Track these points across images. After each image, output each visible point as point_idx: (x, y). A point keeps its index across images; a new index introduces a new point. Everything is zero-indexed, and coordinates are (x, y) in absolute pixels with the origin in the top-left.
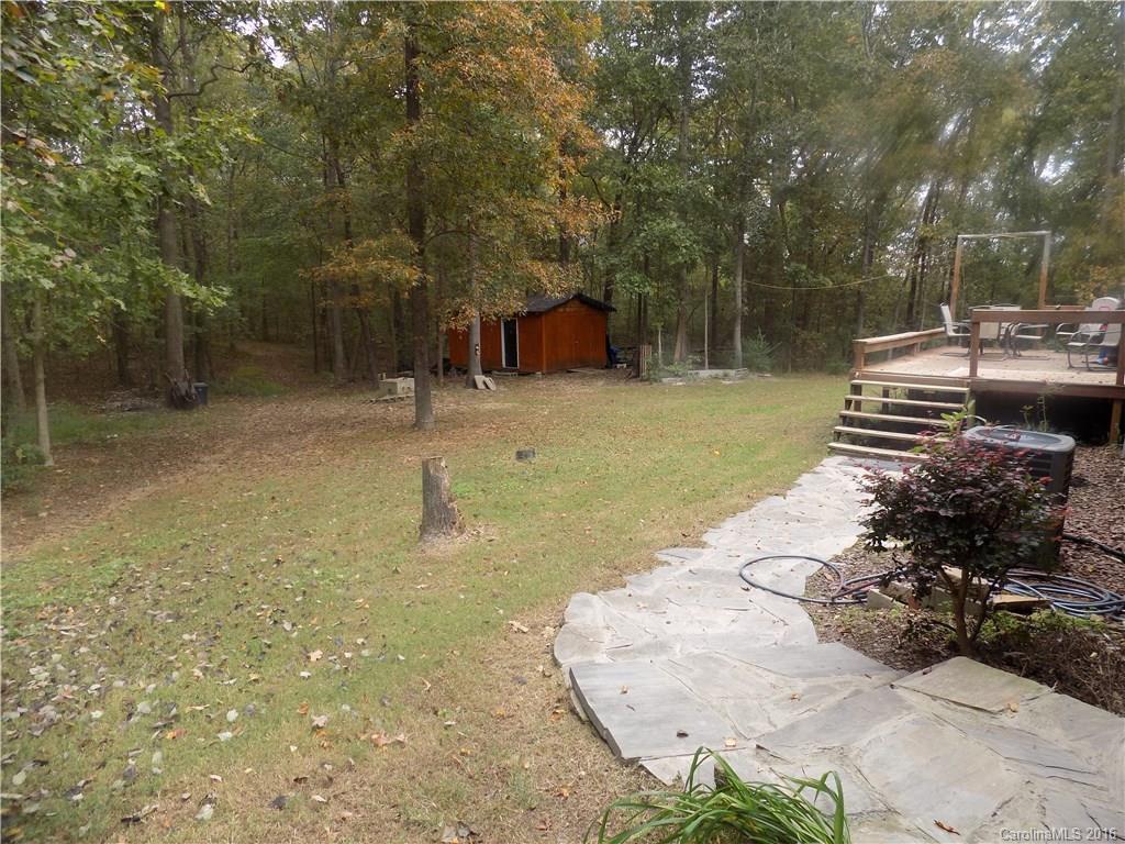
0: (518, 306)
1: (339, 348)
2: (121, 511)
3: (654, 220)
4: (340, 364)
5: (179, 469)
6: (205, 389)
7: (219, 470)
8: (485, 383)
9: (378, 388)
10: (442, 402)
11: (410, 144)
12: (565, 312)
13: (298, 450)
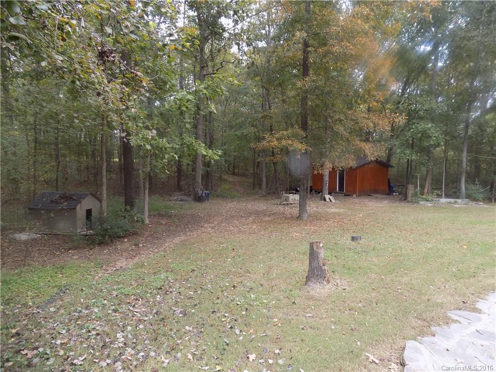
0: (353, 163)
1: (264, 179)
2: (169, 247)
3: (419, 124)
4: (264, 186)
5: (195, 229)
6: (208, 194)
7: (211, 232)
8: (330, 199)
9: (281, 198)
10: (310, 206)
11: (305, 86)
12: (368, 167)
13: (245, 225)
